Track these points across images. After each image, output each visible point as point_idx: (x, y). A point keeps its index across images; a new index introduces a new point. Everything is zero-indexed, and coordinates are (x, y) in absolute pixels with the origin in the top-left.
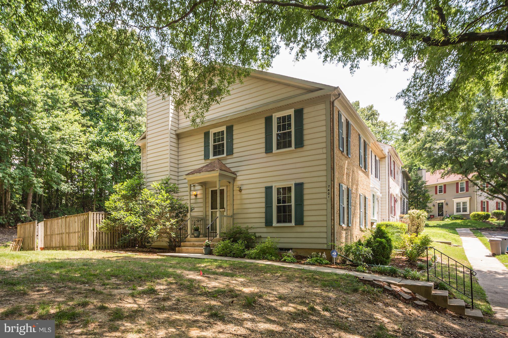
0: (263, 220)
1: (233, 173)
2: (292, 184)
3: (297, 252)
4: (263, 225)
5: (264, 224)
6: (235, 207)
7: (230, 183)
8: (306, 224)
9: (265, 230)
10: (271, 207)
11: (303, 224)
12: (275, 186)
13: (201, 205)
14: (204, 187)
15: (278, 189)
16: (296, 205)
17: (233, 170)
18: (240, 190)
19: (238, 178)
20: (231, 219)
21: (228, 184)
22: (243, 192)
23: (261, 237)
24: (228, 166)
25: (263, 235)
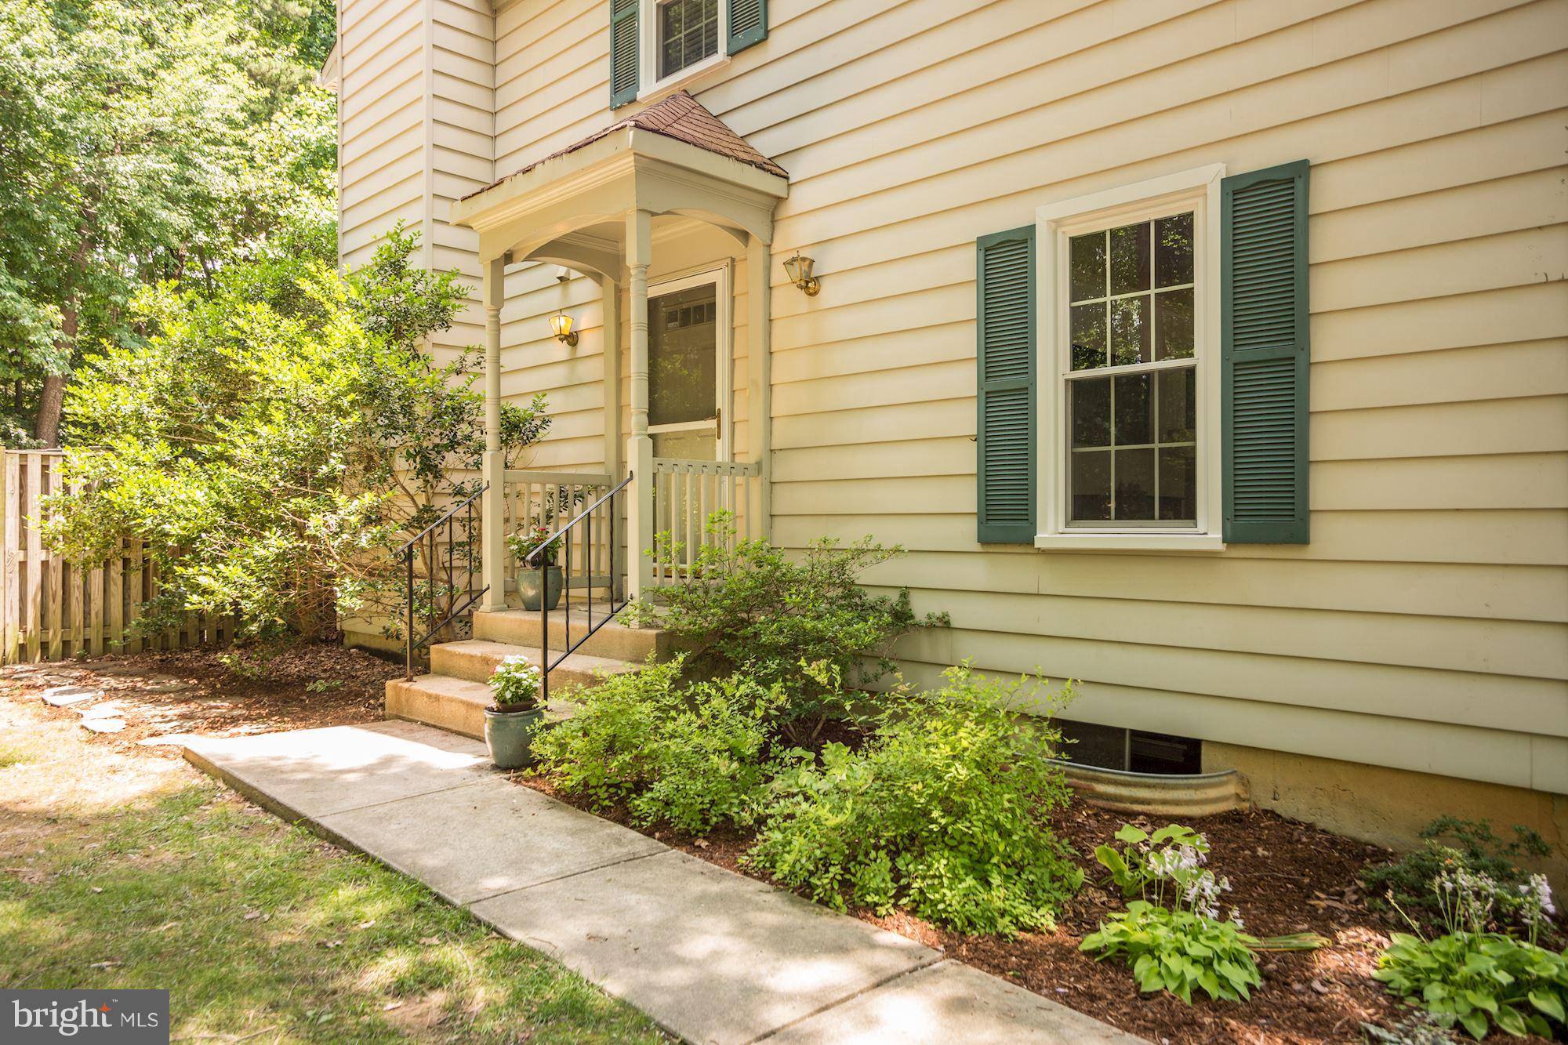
0: (966, 497)
1: (768, 166)
2: (1201, 190)
3: (1245, 782)
4: (966, 532)
5: (971, 526)
6: (782, 404)
7: (744, 236)
8: (1327, 536)
9: (979, 571)
10: (1025, 394)
11: (1298, 535)
12: (1058, 223)
13: (595, 396)
14: (609, 282)
15: (1084, 249)
16: (1235, 370)
17: (765, 146)
18: (810, 284)
19: (801, 199)
20: (756, 487)
21: (734, 245)
22: (830, 293)
23: (944, 624)
24: (739, 124)
25: (962, 612)
